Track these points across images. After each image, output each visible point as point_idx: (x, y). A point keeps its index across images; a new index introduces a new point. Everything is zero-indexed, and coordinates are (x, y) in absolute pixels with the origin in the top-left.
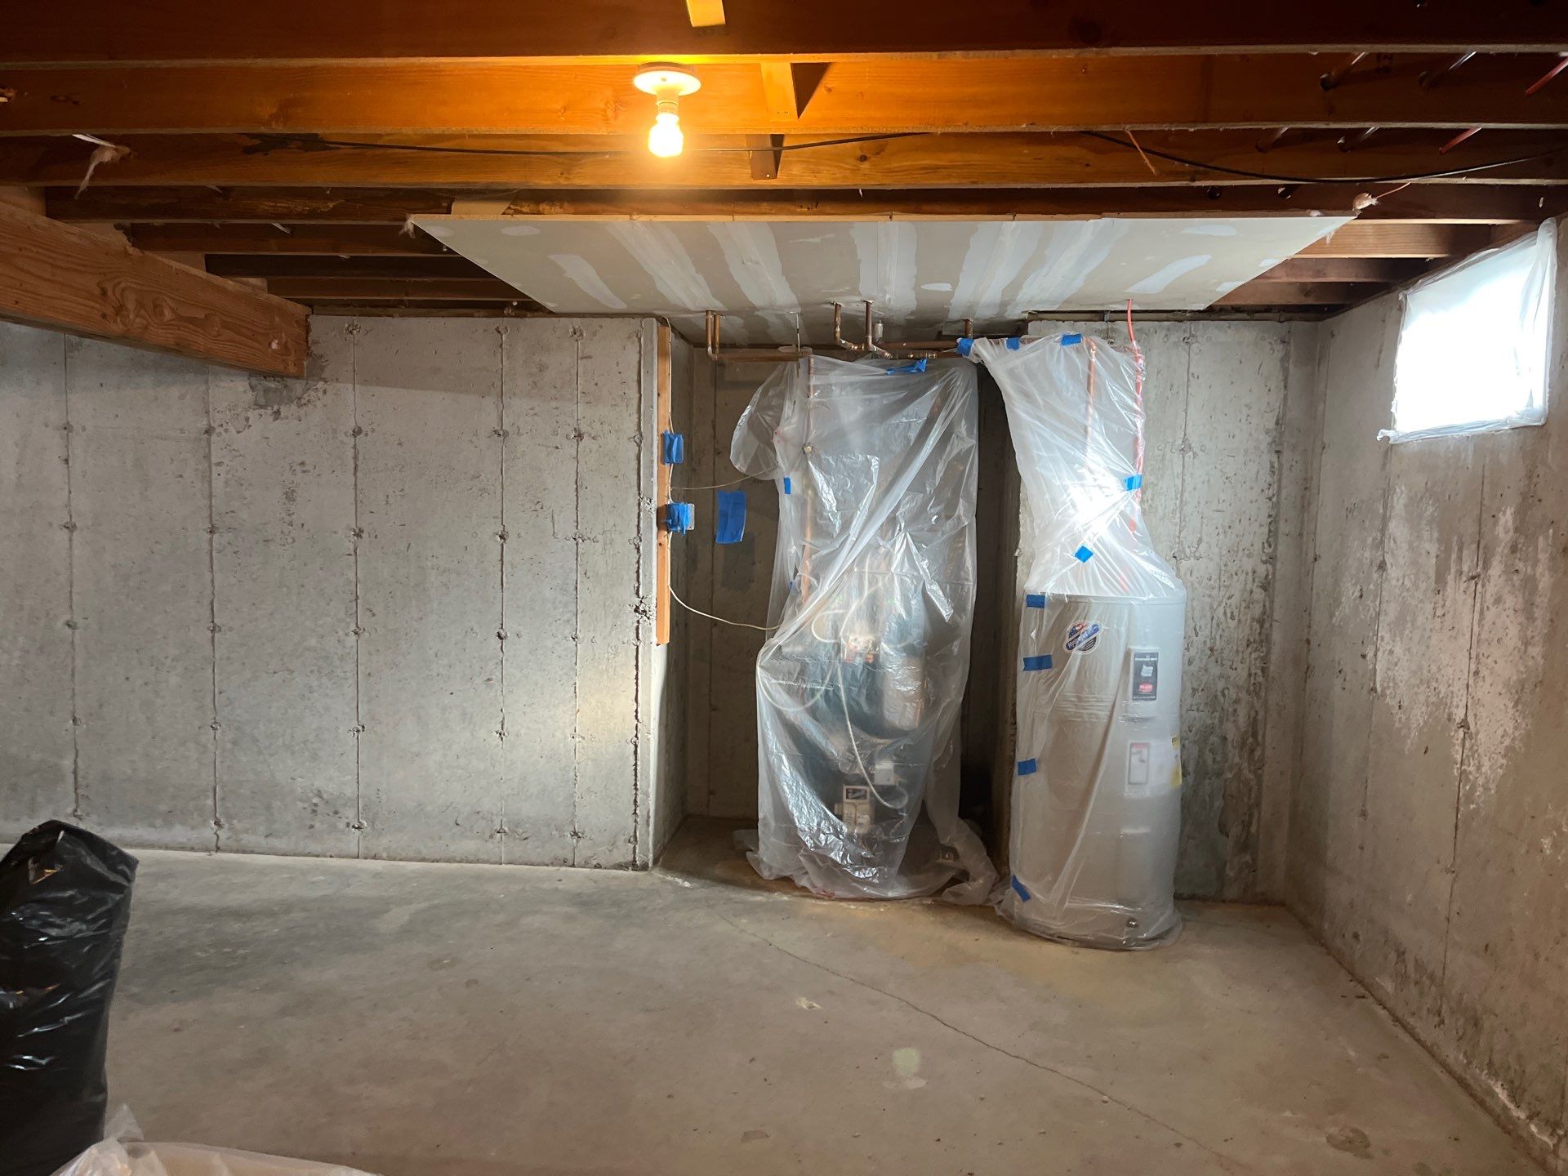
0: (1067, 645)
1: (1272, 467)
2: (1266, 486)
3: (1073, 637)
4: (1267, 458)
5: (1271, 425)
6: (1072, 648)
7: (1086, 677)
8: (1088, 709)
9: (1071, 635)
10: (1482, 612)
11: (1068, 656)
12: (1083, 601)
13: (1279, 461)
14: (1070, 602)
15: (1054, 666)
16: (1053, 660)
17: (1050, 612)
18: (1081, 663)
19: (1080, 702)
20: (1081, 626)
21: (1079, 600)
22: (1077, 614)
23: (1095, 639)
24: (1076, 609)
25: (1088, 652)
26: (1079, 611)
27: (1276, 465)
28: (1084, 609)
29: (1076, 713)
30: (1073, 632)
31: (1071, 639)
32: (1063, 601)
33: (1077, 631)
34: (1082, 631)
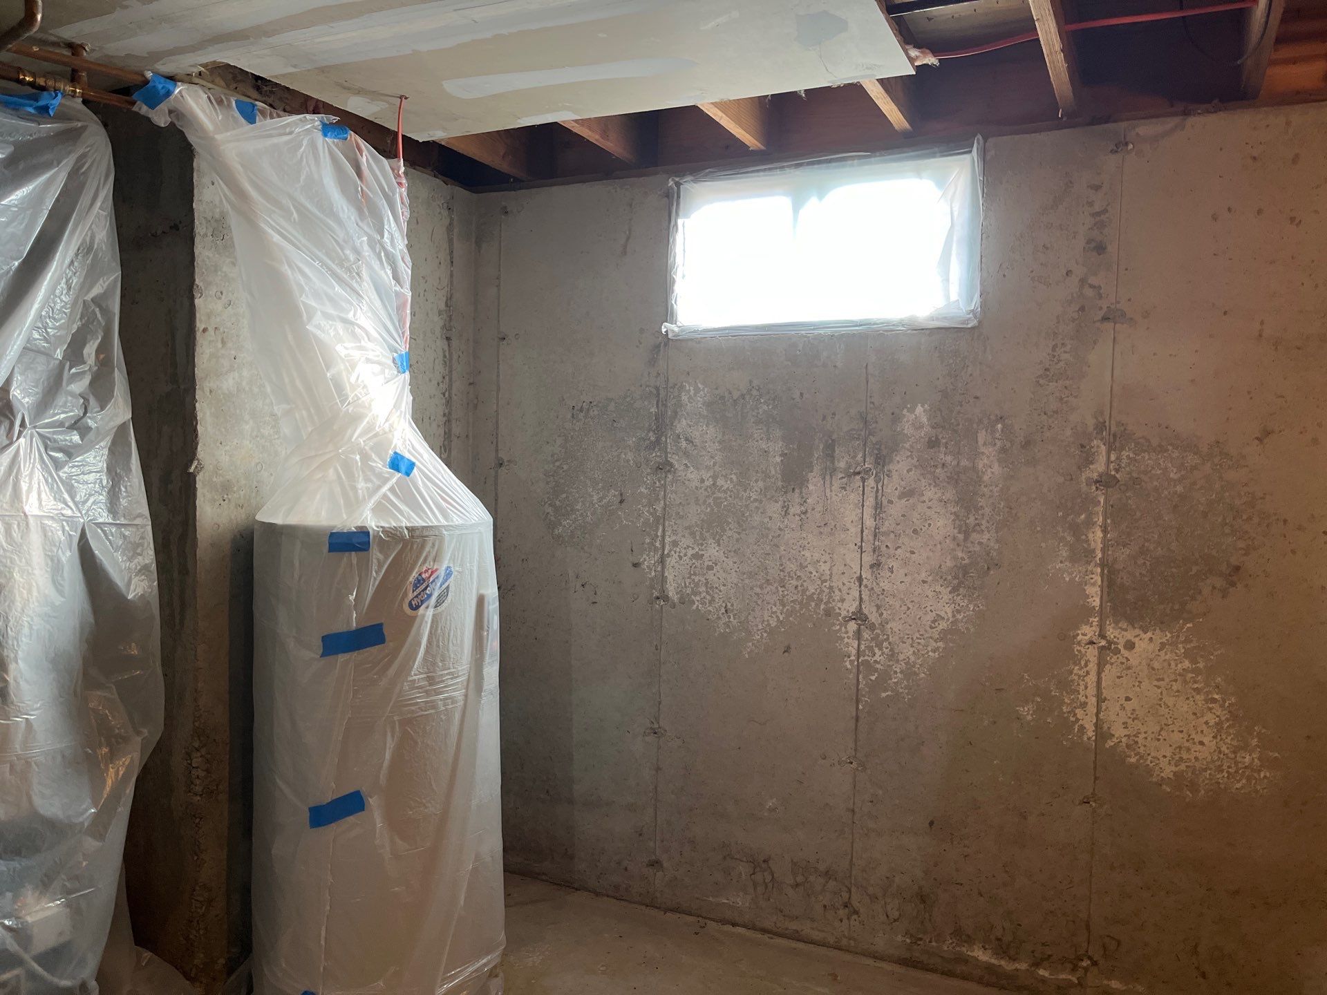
0: (410, 605)
1: (445, 356)
2: (441, 380)
3: (418, 591)
4: (441, 344)
5: (443, 306)
6: (418, 607)
7: (438, 646)
8: (441, 693)
9: (416, 587)
10: (878, 507)
11: (414, 618)
12: (431, 533)
13: (449, 350)
14: (412, 537)
15: (387, 639)
16: (386, 631)
17: (381, 557)
18: (432, 627)
19: (431, 685)
20: (430, 571)
21: (425, 533)
22: (424, 555)
23: (448, 588)
24: (423, 546)
25: (439, 609)
26: (427, 549)
27: (447, 354)
28: (433, 545)
29: (426, 702)
30: (419, 581)
31: (415, 593)
32: (402, 538)
33: (424, 580)
34: (431, 579)
